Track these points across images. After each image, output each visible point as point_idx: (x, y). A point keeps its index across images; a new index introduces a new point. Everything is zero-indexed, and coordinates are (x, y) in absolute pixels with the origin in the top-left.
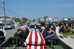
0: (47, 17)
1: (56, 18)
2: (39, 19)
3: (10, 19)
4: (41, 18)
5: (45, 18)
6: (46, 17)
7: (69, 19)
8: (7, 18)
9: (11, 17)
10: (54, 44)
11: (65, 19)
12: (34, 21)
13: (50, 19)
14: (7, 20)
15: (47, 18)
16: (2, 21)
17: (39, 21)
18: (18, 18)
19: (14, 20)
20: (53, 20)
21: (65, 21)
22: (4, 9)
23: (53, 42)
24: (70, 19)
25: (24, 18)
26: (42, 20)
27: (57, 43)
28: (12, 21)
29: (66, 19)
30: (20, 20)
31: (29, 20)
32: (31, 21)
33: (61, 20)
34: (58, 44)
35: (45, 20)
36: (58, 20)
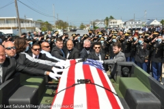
0: (112, 18)
1: (131, 20)
2: (94, 24)
3: (30, 25)
4: (98, 21)
5: (107, 20)
7: (162, 22)
8: (22, 21)
9: (31, 19)
11: (152, 23)
12: (82, 27)
13: (120, 22)
14: (23, 25)
15: (112, 21)
16: (13, 28)
17: (95, 27)
18: (47, 22)
19: (39, 26)
20: (125, 24)
21: (152, 26)
25: (60, 21)
26: (101, 25)
28: (34, 29)
30: (50, 25)
31: (71, 26)
33: (144, 24)
34: (132, 75)
35: (107, 24)
36: (137, 25)
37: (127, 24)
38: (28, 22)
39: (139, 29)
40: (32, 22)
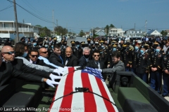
0: (112, 26)
1: (132, 30)
2: (94, 31)
3: (28, 30)
4: (98, 28)
5: (107, 28)
7: (162, 33)
8: (20, 25)
9: (30, 24)
10: (123, 85)
11: (153, 33)
12: (82, 34)
13: (120, 31)
14: (20, 30)
15: (113, 29)
16: (11, 33)
17: (94, 35)
18: (46, 28)
19: (38, 31)
20: (125, 33)
21: (153, 36)
22: (13, 4)
24: (166, 33)
25: (60, 27)
26: (101, 33)
27: (128, 82)
28: (33, 33)
29: (156, 33)
30: (49, 31)
31: (70, 33)
32: (74, 34)
33: (145, 34)
34: (131, 85)
35: (108, 32)
36: (138, 35)
37: (128, 33)
38: (27, 27)
39: (139, 39)
40: (30, 27)
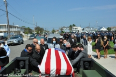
0: (74, 25)
1: (88, 27)
2: (62, 29)
3: (16, 30)
4: (64, 27)
5: (71, 27)
6: (72, 25)
7: (108, 29)
8: (11, 27)
9: (18, 26)
10: (85, 69)
11: (102, 29)
12: (53, 32)
13: (79, 29)
14: (11, 30)
15: (75, 28)
16: (4, 32)
17: (62, 32)
18: (29, 28)
19: (23, 30)
21: (102, 31)
22: (6, 13)
23: (84, 64)
24: (111, 29)
25: (38, 27)
26: (67, 31)
28: (20, 32)
29: (104, 29)
30: (31, 30)
31: (46, 31)
32: (48, 32)
33: (96, 30)
34: (92, 68)
35: (71, 30)
36: (92, 31)
37: (85, 29)
38: (16, 28)
40: (18, 27)
